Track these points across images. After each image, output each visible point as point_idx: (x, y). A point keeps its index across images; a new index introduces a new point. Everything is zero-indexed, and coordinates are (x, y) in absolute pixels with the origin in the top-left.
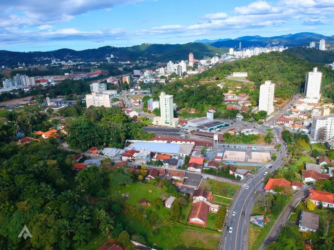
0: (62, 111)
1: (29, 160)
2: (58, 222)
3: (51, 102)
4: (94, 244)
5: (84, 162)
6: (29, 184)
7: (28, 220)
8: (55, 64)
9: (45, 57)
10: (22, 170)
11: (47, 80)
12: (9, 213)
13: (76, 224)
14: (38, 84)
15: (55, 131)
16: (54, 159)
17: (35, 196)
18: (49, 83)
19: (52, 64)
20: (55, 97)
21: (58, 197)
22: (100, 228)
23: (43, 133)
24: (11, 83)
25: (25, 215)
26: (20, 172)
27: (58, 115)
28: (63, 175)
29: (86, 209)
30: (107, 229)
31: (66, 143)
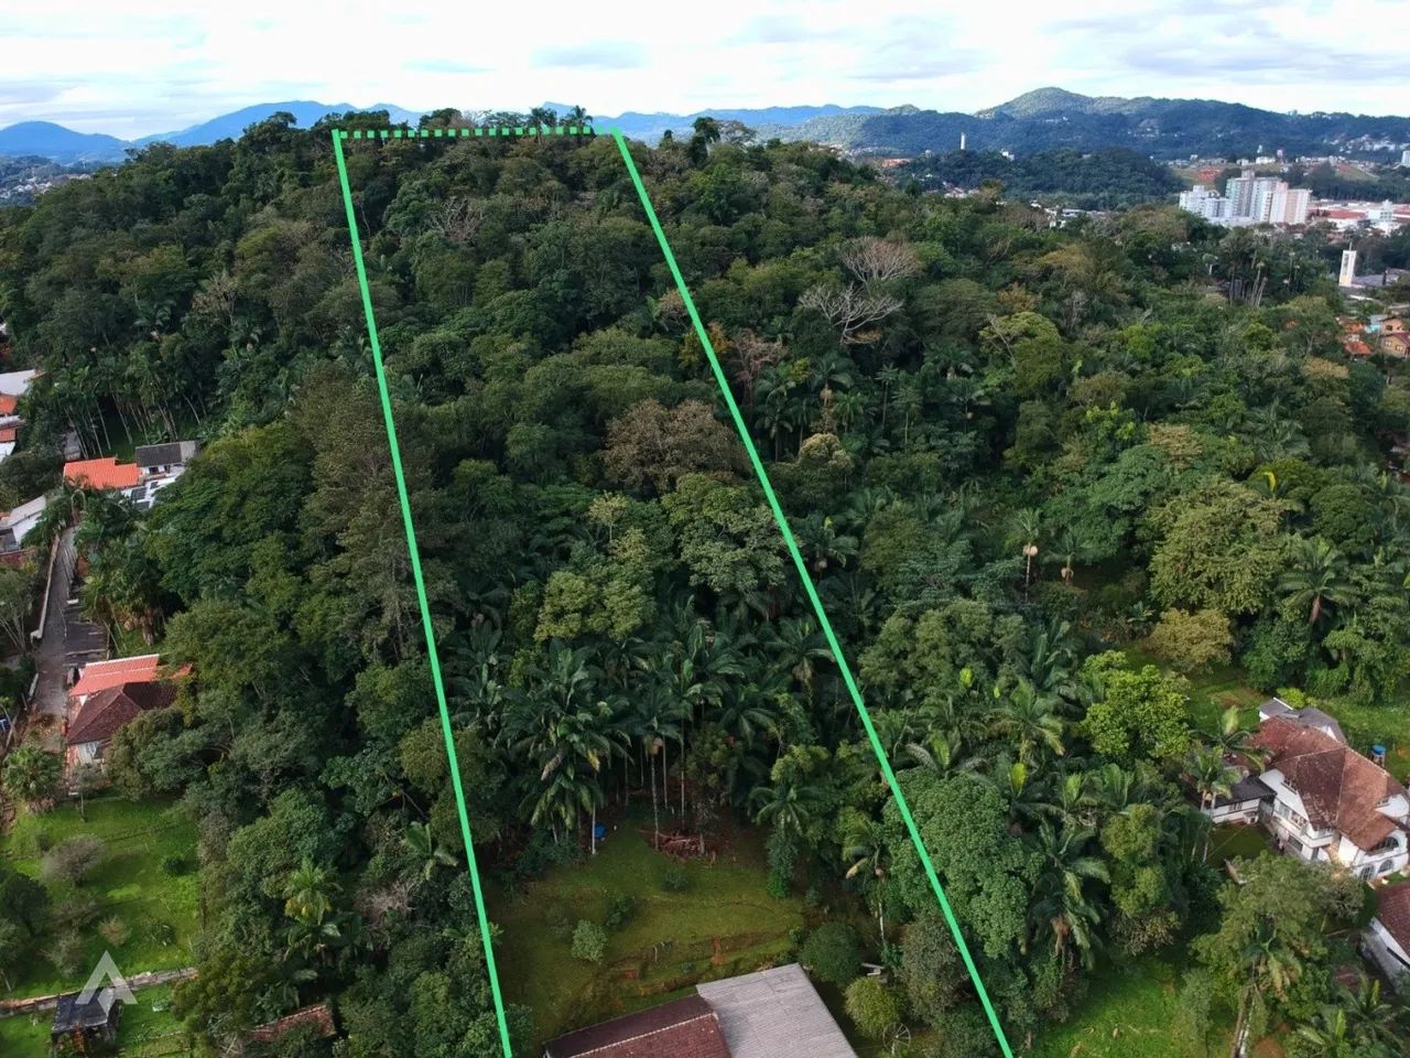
1: (1234, 335)
2: (1287, 539)
6: (1216, 393)
7: (1170, 488)
11: (1363, 213)
12: (1107, 446)
13: (1364, 582)
14: (1317, 223)
18: (1367, 223)
24: (1210, 204)
25: (1168, 467)
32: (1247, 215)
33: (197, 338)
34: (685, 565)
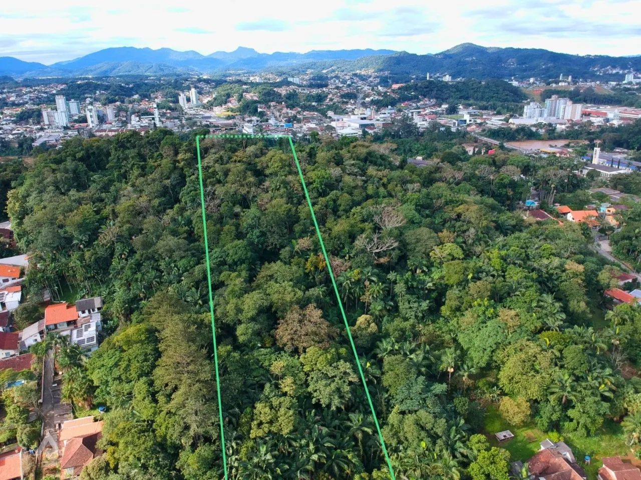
0: (620, 179)
1: (537, 249)
2: (553, 370)
3: (600, 157)
4: (600, 445)
5: (631, 291)
6: (527, 287)
7: (507, 341)
8: (630, 83)
9: (614, 67)
10: (523, 260)
11: (605, 114)
12: (482, 317)
13: (583, 391)
14: (585, 120)
15: (594, 213)
16: (580, 262)
17: (529, 310)
18: (607, 120)
19: (624, 82)
20: (611, 150)
21: (566, 330)
22: (622, 424)
23: (570, 210)
24: (537, 111)
25: (506, 331)
26: (518, 262)
27: (607, 186)
28: (585, 297)
29: (610, 375)
30: (635, 435)
31: (608, 242)
32: (554, 116)
33: (101, 252)
34: (310, 394)
